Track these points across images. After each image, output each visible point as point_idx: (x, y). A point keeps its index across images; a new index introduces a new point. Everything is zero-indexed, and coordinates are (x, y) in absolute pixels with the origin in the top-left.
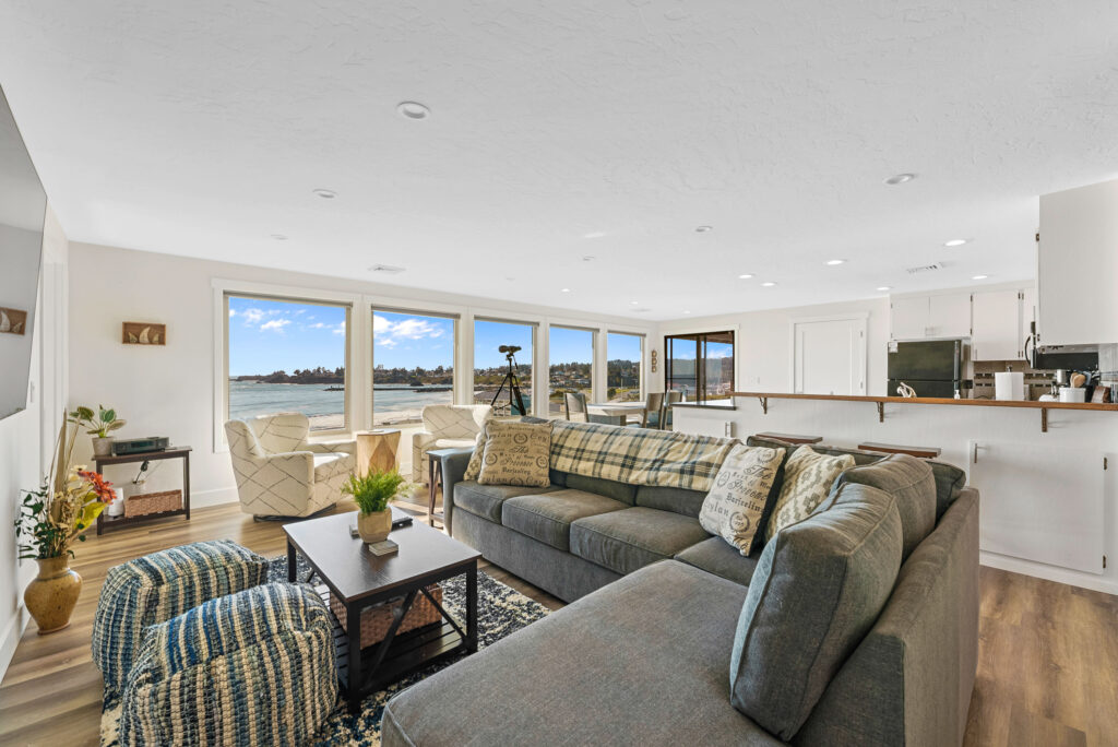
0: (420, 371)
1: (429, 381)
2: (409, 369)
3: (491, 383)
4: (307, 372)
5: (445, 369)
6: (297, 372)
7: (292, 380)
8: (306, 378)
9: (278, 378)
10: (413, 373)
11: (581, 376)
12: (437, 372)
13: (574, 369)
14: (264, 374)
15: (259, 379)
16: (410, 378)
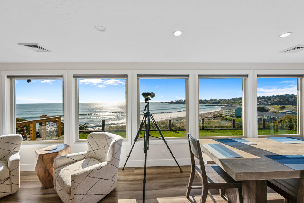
0: (206, 100)
1: (208, 103)
2: (202, 100)
3: (229, 104)
4: (178, 101)
5: (213, 99)
6: (176, 101)
7: (175, 103)
8: (178, 102)
9: (172, 102)
10: (204, 101)
11: (267, 101)
12: (210, 100)
13: (263, 99)
14: (169, 101)
15: (168, 102)
16: (203, 102)
